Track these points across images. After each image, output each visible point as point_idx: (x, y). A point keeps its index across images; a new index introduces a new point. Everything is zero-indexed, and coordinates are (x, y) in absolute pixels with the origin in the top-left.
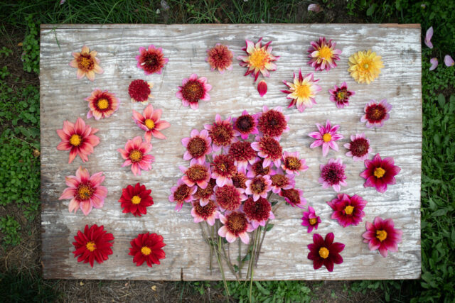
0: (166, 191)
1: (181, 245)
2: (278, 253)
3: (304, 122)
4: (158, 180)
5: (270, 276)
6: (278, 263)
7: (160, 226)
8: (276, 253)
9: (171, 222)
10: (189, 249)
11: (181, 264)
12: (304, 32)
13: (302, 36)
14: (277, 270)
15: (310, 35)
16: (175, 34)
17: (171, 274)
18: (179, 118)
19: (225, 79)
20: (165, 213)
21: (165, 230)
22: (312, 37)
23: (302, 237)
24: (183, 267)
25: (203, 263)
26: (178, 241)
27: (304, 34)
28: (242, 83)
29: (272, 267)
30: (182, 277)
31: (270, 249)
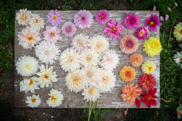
0: (62, 73)
1: (68, 94)
2: (105, 97)
3: (115, 47)
4: (59, 69)
5: (102, 106)
6: (105, 101)
7: (60, 87)
8: (104, 98)
9: (64, 85)
10: (71, 96)
11: (68, 102)
12: (115, 13)
13: (114, 15)
14: (105, 104)
15: (117, 15)
16: (66, 14)
17: (64, 105)
18: (67, 46)
19: (85, 31)
20: (62, 82)
21: (61, 88)
22: (118, 15)
23: (114, 91)
24: (68, 103)
25: (76, 101)
26: (66, 93)
27: (115, 14)
28: (92, 32)
29: (103, 103)
30: (68, 107)
31: (102, 96)
